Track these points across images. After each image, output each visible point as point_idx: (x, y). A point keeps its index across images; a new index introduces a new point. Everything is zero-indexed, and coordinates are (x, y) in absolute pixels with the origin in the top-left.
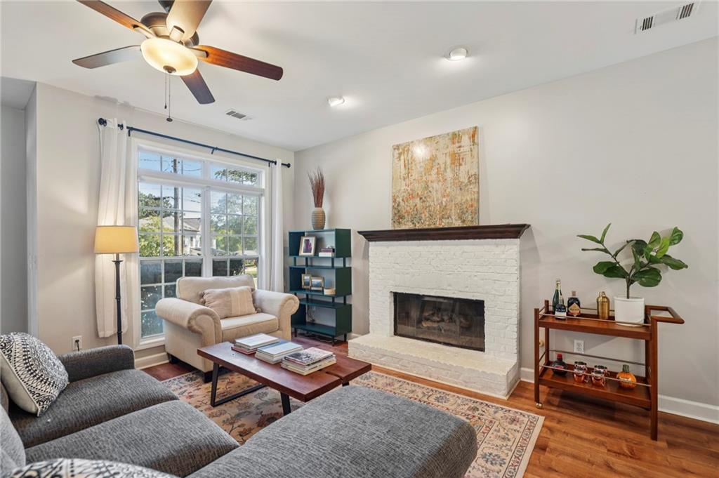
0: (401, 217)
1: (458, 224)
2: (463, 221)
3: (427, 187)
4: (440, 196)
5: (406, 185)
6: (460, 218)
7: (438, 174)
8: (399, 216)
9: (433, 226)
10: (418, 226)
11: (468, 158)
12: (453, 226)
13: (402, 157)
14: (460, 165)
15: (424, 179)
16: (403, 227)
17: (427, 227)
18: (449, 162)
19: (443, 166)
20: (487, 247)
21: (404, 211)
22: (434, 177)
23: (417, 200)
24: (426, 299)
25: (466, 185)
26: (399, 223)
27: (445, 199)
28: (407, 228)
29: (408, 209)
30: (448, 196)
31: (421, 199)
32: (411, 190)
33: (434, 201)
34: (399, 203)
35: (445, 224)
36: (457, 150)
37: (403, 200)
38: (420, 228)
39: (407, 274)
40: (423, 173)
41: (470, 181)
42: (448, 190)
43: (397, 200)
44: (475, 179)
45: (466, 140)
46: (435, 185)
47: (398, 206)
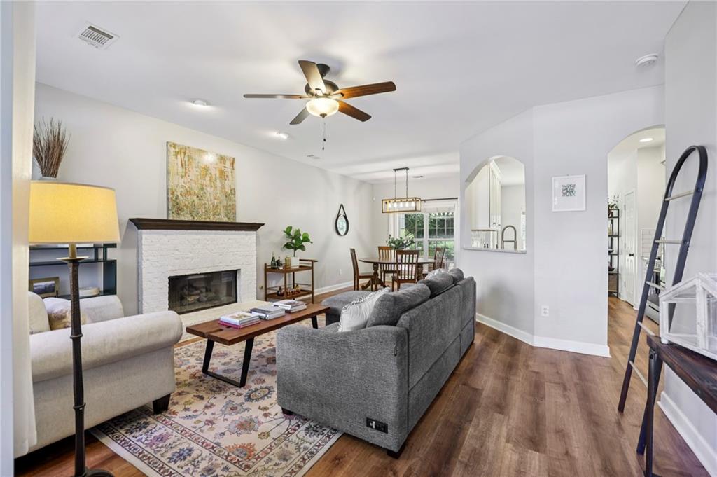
0: (180, 209)
1: (225, 220)
2: (228, 219)
3: (202, 189)
4: (212, 197)
5: (184, 182)
6: (227, 216)
7: (210, 180)
8: (178, 208)
9: (208, 220)
10: (196, 219)
11: (230, 177)
12: (222, 221)
13: (179, 156)
14: (225, 180)
15: (200, 181)
16: (182, 218)
17: (203, 220)
18: (218, 175)
19: (214, 176)
20: (242, 236)
21: (183, 204)
22: (208, 182)
23: (195, 198)
24: (191, 278)
25: (229, 195)
26: (179, 214)
27: (216, 201)
28: (186, 219)
29: (187, 203)
30: (218, 199)
31: (198, 197)
32: (189, 187)
33: (208, 201)
34: (178, 196)
35: (216, 219)
36: (223, 169)
37: (181, 194)
38: (198, 220)
39: (187, 258)
40: (199, 177)
41: (231, 193)
42: (218, 195)
43: (175, 193)
44: (233, 192)
45: (228, 164)
46: (208, 189)
47: (176, 198)
